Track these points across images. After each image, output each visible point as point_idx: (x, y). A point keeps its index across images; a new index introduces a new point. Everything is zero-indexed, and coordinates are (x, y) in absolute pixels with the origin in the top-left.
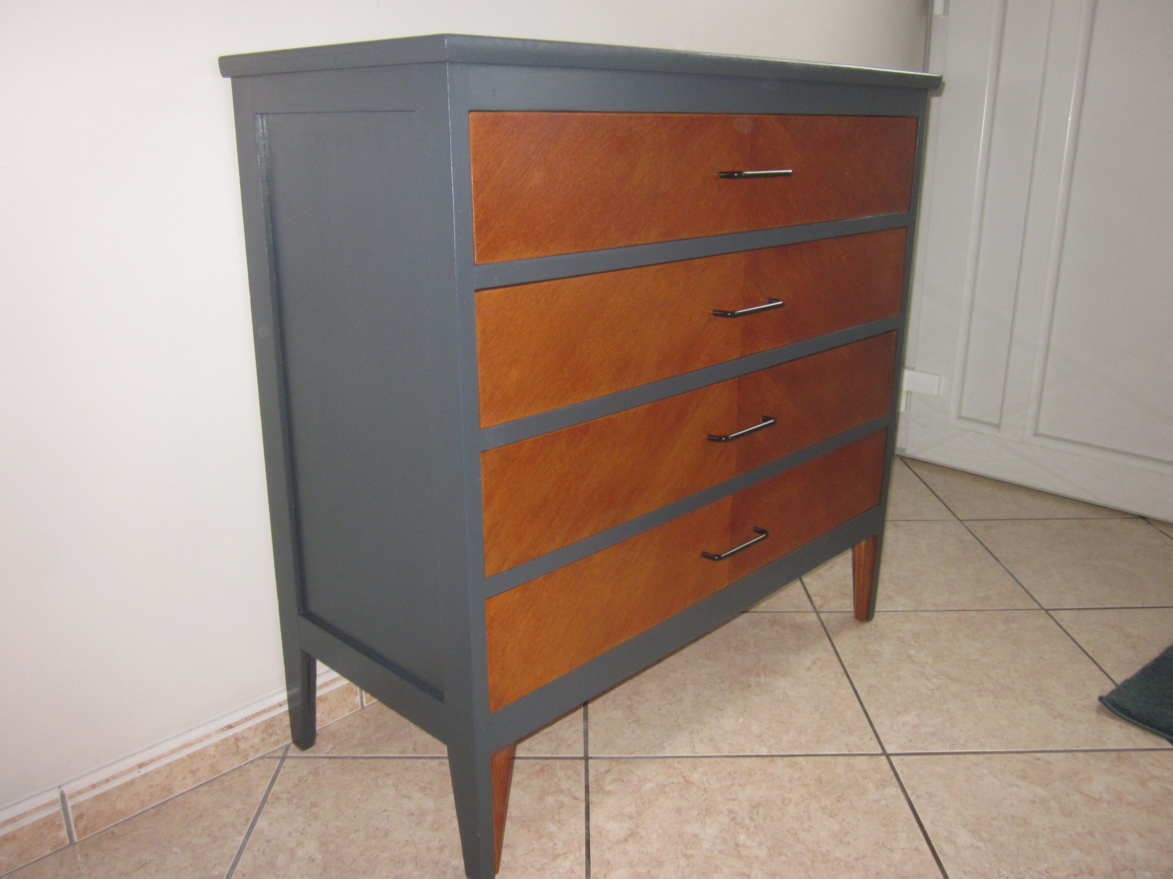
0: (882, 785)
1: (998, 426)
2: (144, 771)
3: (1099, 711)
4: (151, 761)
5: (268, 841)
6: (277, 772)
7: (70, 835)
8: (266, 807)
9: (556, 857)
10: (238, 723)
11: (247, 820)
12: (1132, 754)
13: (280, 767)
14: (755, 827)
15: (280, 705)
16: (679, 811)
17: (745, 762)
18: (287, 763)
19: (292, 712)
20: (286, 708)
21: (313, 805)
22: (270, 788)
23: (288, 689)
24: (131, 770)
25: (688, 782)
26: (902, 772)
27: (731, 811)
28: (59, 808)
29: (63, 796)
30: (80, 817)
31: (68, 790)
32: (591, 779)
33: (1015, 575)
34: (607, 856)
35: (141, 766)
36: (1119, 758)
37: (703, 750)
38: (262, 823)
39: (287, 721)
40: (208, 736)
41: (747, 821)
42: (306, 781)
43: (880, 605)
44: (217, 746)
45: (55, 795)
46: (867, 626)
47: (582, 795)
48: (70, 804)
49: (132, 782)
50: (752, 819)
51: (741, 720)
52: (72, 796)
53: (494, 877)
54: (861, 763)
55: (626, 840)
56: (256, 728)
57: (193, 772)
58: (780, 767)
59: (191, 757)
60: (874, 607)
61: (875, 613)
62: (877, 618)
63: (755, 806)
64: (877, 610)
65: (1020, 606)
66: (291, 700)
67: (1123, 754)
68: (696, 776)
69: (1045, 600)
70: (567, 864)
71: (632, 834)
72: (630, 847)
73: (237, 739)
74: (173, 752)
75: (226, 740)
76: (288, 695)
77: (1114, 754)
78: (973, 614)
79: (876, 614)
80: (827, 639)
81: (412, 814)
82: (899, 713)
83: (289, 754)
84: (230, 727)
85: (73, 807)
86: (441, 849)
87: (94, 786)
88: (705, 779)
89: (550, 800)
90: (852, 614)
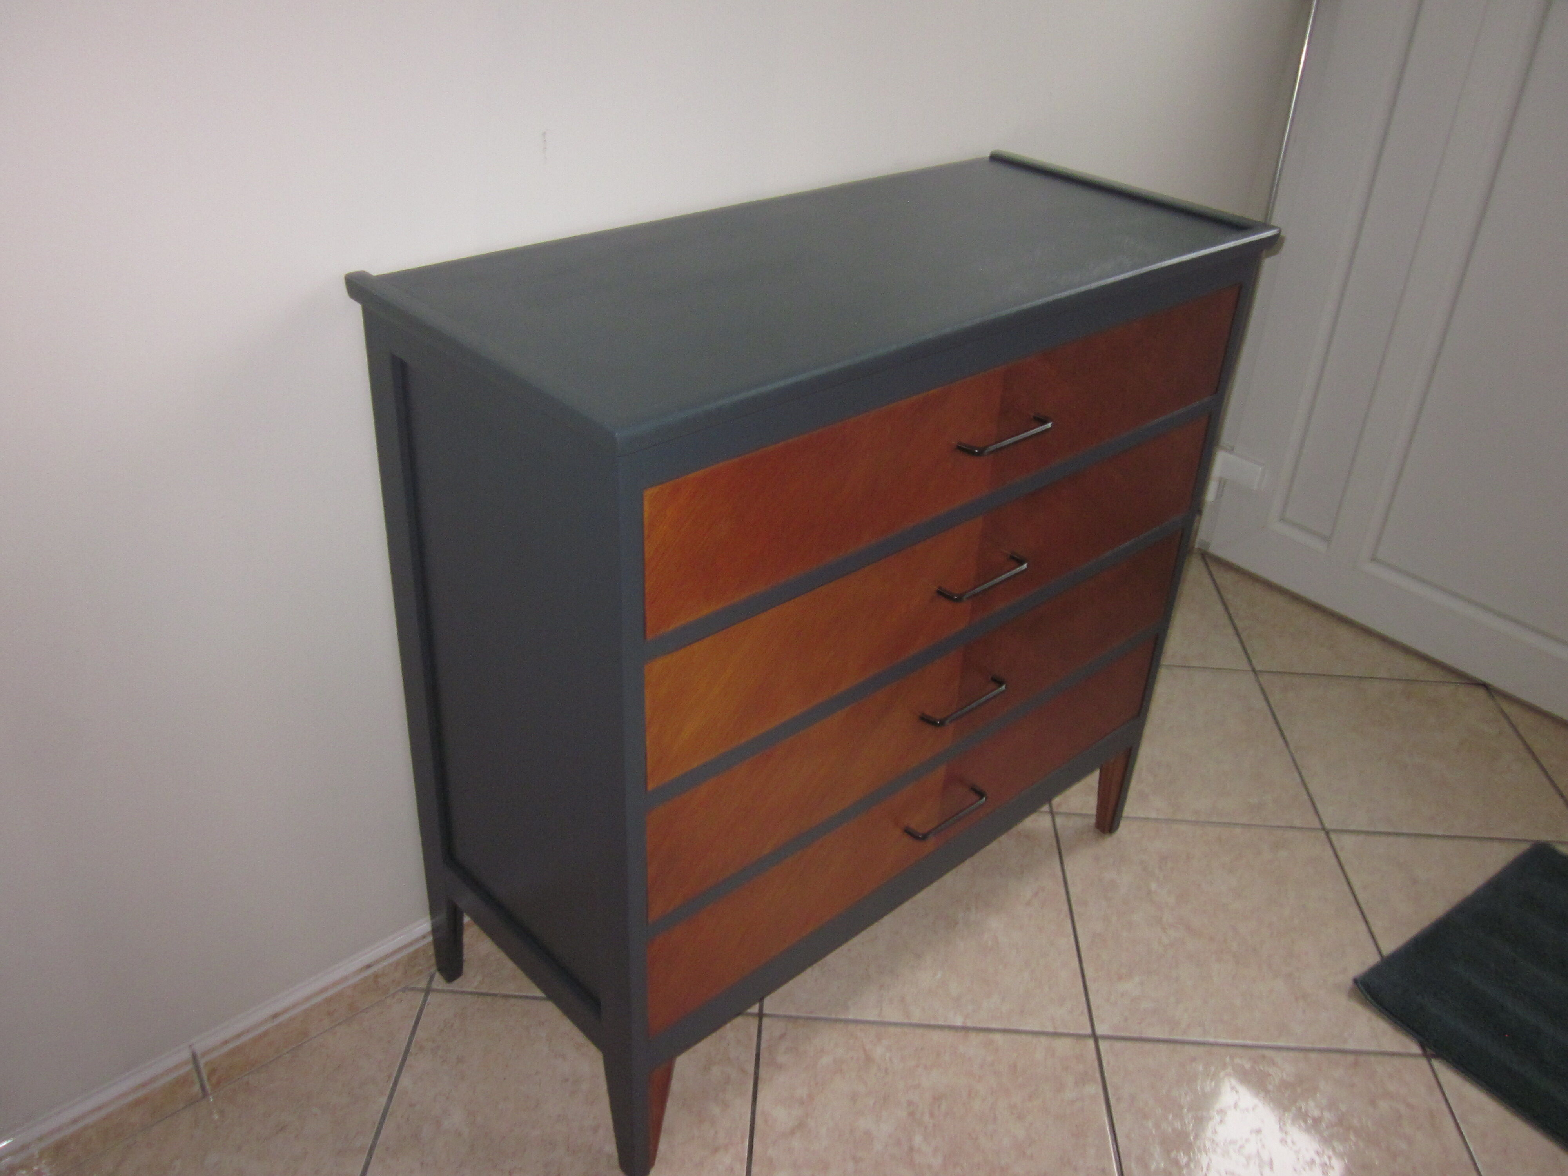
0: (1082, 1080)
1: (1327, 539)
2: (277, 1021)
3: (1352, 994)
4: (285, 1011)
5: (412, 1105)
6: (421, 1011)
7: (203, 1087)
8: (410, 1060)
9: (716, 1150)
10: (377, 962)
11: (389, 1077)
12: (1372, 1059)
13: (424, 1001)
14: (934, 1125)
15: (424, 937)
16: (854, 1097)
17: (936, 1036)
18: (432, 998)
19: (437, 943)
20: (430, 939)
21: (460, 1060)
22: (413, 1033)
23: (432, 918)
24: (266, 1021)
25: (869, 1059)
26: (1109, 1063)
27: (910, 1103)
28: (190, 1066)
29: (194, 1056)
30: (212, 1072)
31: (199, 1048)
32: (763, 1045)
33: (1304, 773)
34: (771, 1152)
35: (275, 1016)
36: (1356, 1064)
37: (892, 1014)
38: (405, 1081)
39: (431, 951)
40: (346, 978)
41: (926, 1118)
42: (452, 1026)
43: (1130, 808)
44: (355, 987)
45: (186, 1055)
46: (1109, 842)
47: (751, 1068)
48: (202, 1062)
49: (266, 1033)
50: (932, 1115)
51: (939, 975)
52: (204, 1054)
53: (648, 1172)
54: (1062, 1046)
55: (792, 1133)
56: (397, 964)
57: (330, 1014)
58: (973, 1046)
59: (329, 1001)
60: (1122, 811)
61: (1123, 819)
62: (1124, 829)
63: (937, 1099)
64: (1125, 814)
65: (1297, 823)
66: (435, 930)
67: (1362, 1059)
68: (878, 1052)
69: (1331, 816)
70: (727, 1160)
71: (801, 1125)
72: (796, 1143)
73: (376, 976)
74: (308, 999)
75: (365, 979)
76: (433, 925)
77: (1351, 1058)
78: (1238, 831)
79: (1123, 823)
80: (1057, 856)
81: (567, 1080)
82: (1120, 978)
83: (434, 986)
84: (369, 966)
85: (206, 1064)
86: (595, 1130)
87: (226, 1042)
88: (888, 1055)
89: (716, 1071)
90: (1093, 821)
